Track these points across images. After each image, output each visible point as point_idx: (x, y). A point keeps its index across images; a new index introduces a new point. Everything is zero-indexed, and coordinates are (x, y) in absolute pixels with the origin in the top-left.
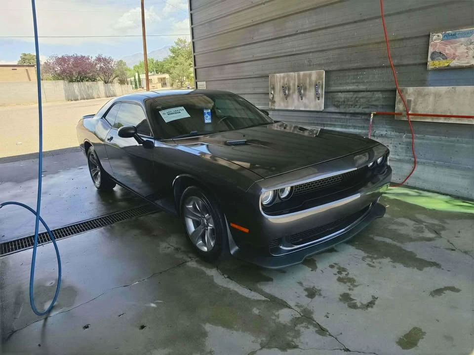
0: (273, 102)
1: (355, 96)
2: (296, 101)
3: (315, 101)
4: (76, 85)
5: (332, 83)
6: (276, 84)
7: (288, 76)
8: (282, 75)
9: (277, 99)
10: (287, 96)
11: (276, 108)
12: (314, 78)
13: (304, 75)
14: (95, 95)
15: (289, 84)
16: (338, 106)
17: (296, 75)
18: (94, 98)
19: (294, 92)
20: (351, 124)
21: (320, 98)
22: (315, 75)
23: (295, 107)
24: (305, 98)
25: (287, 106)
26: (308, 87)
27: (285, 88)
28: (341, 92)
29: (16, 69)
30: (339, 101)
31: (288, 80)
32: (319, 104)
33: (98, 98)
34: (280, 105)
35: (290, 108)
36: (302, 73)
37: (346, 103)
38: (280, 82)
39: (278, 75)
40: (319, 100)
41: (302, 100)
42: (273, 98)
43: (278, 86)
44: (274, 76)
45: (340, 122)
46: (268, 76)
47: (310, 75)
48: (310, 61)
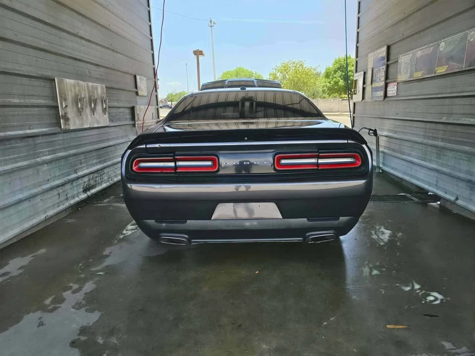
0: (67, 120)
2: (89, 116)
3: (103, 116)
6: (67, 93)
7: (78, 83)
8: (72, 81)
9: (71, 115)
10: (80, 111)
11: (71, 128)
12: (99, 91)
13: (92, 87)
15: (80, 95)
17: (86, 85)
19: (86, 107)
22: (100, 88)
23: (90, 124)
24: (96, 112)
25: (82, 124)
27: (77, 100)
31: (79, 91)
32: (106, 119)
34: (75, 124)
35: (86, 126)
36: (90, 84)
38: (71, 90)
39: (67, 80)
40: (105, 114)
41: (94, 115)
42: (65, 113)
43: (70, 97)
47: (97, 88)
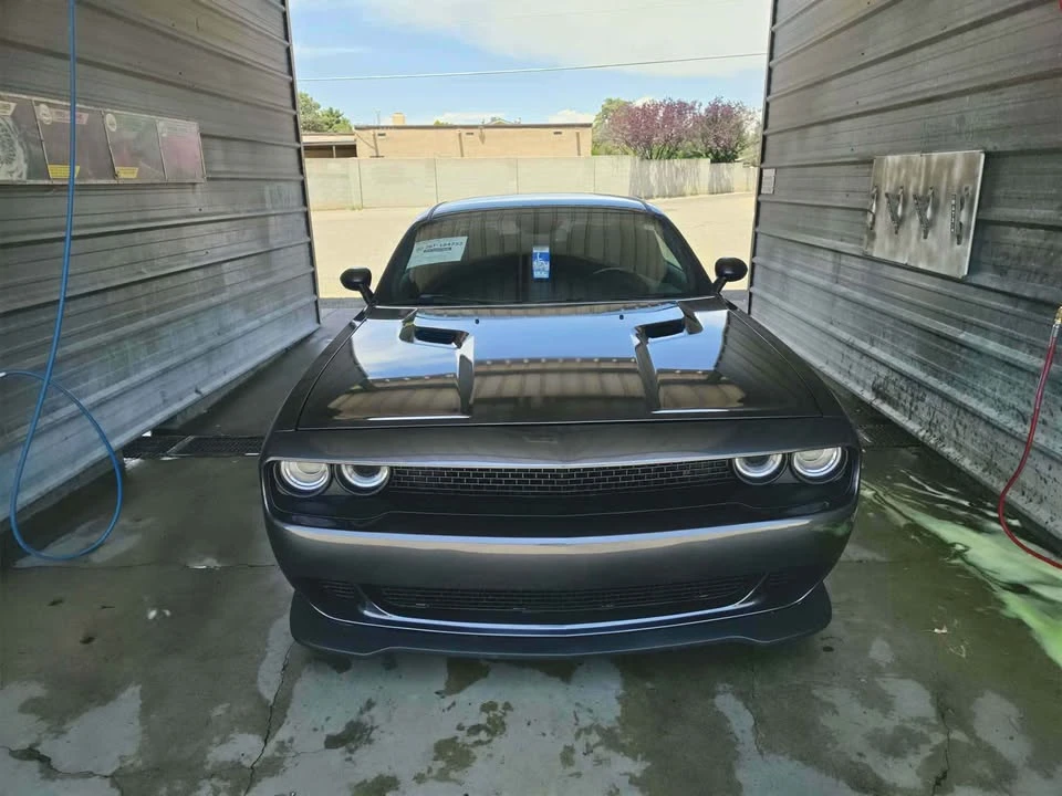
0: (872, 236)
1: (1049, 242)
2: (913, 240)
3: (952, 245)
4: (653, 166)
5: (999, 192)
7: (908, 162)
8: (897, 158)
9: (880, 229)
10: (897, 225)
11: (876, 254)
12: (958, 172)
13: (940, 162)
14: (688, 189)
15: (907, 189)
16: (1001, 271)
17: (924, 159)
18: (684, 195)
19: (912, 215)
20: (1023, 336)
21: (963, 240)
22: (962, 165)
23: (909, 259)
24: (933, 232)
25: (893, 253)
26: (942, 200)
28: (1019, 225)
29: (560, 133)
30: (1007, 255)
31: (906, 176)
32: (959, 257)
33: (692, 194)
34: (882, 247)
35: (900, 260)
36: (935, 156)
37: (1023, 264)
38: (891, 179)
39: (890, 158)
40: (959, 243)
41: (925, 237)
42: (873, 223)
44: (881, 161)
45: (1001, 324)
46: (872, 162)
47: (951, 165)
48: (961, 120)
